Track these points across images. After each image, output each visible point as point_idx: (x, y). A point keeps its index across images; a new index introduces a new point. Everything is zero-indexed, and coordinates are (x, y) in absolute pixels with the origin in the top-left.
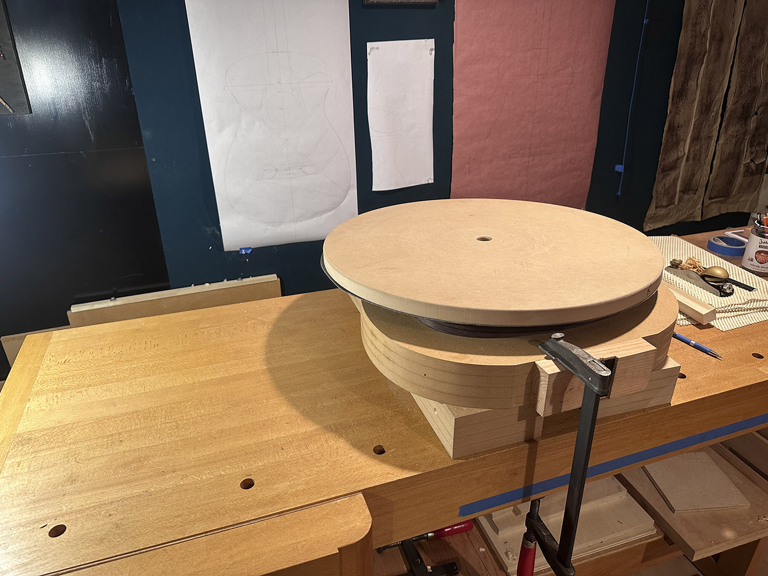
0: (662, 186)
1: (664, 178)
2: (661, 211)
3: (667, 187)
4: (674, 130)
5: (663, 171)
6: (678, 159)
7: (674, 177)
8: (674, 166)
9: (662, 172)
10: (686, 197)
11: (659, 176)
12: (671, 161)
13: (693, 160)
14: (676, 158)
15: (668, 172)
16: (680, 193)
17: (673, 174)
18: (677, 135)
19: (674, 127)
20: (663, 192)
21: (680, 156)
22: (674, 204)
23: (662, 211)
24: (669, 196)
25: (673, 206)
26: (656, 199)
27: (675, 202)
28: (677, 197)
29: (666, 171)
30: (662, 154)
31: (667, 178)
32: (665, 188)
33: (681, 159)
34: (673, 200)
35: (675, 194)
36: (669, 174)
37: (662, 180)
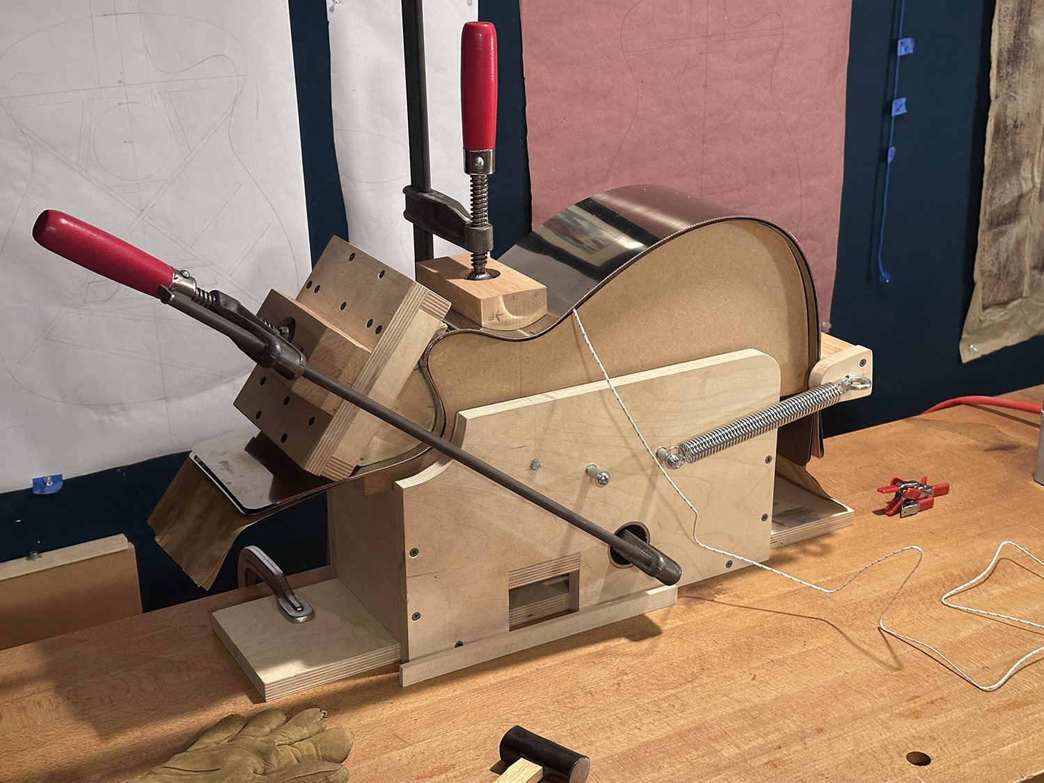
0: (993, 258)
1: (995, 240)
2: (995, 315)
3: (1003, 260)
4: (1007, 135)
5: (992, 225)
6: (1021, 196)
7: (1017, 237)
8: (1010, 215)
9: (989, 229)
11: (984, 237)
12: (1007, 202)
14: (1016, 194)
15: (1003, 228)
16: (1035, 272)
17: (1015, 231)
18: (1013, 144)
19: (1006, 127)
20: (995, 270)
21: (1025, 190)
22: (1022, 297)
23: (997, 315)
24: (1010, 280)
25: (1020, 300)
26: (983, 288)
27: (1022, 292)
28: (1027, 280)
29: (999, 224)
30: (987, 189)
31: (1001, 239)
32: (1000, 263)
33: (1027, 198)
34: (1019, 290)
35: (1021, 275)
36: (1005, 232)
37: (990, 246)
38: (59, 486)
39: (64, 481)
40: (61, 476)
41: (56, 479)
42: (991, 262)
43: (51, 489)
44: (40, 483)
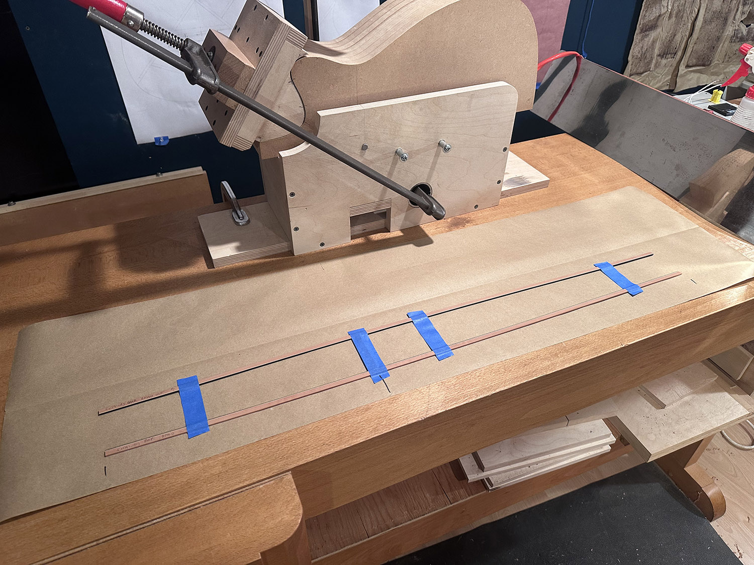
0: (640, 49)
1: (642, 39)
3: (644, 50)
5: (642, 31)
6: (659, 16)
7: (653, 38)
8: (652, 26)
9: (640, 33)
10: (664, 61)
11: (637, 37)
12: (652, 19)
13: (676, 17)
14: (658, 15)
15: (648, 33)
16: (659, 58)
17: (653, 35)
20: (639, 56)
21: (662, 12)
22: (650, 70)
24: (646, 61)
25: (649, 72)
26: (632, 65)
27: (650, 68)
28: (654, 61)
29: (646, 31)
30: (644, 11)
31: (645, 39)
32: (642, 52)
33: (663, 17)
34: (649, 66)
35: (652, 59)
36: (648, 35)
37: (639, 42)
38: (167, 142)
39: (170, 139)
40: (168, 137)
41: (165, 138)
42: (638, 51)
43: (164, 143)
44: (157, 139)
